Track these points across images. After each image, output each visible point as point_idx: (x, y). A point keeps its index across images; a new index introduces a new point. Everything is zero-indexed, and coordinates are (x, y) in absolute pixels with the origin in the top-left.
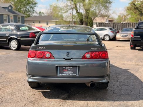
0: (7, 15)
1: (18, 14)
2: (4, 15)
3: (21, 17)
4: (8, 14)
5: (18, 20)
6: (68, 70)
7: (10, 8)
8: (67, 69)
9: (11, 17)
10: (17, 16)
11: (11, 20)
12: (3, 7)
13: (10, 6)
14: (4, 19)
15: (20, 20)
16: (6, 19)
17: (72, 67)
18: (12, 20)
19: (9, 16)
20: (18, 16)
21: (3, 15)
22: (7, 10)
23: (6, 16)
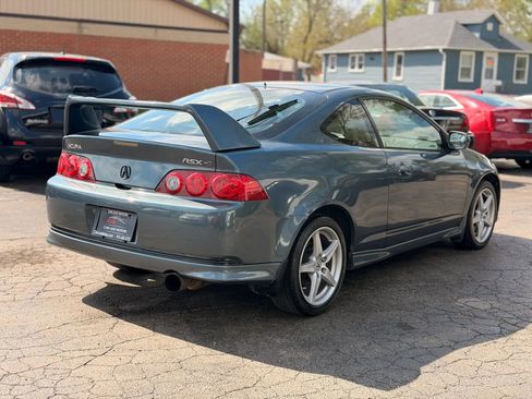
0: (474, 54)
1: (519, 49)
2: (462, 53)
3: (527, 57)
4: (479, 49)
5: (515, 69)
6: (118, 223)
7: (490, 27)
8: (115, 218)
9: (489, 58)
10: (514, 54)
11: (487, 70)
12: (465, 25)
13: (493, 19)
14: (461, 66)
15: (523, 72)
16: (467, 66)
17: (126, 215)
18: (492, 71)
19: (479, 55)
20: (517, 56)
21: (459, 51)
22: (477, 35)
23: (471, 57)
